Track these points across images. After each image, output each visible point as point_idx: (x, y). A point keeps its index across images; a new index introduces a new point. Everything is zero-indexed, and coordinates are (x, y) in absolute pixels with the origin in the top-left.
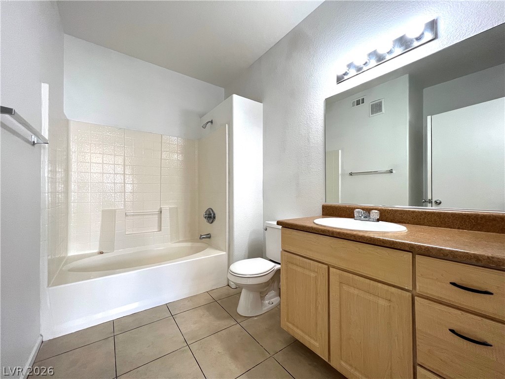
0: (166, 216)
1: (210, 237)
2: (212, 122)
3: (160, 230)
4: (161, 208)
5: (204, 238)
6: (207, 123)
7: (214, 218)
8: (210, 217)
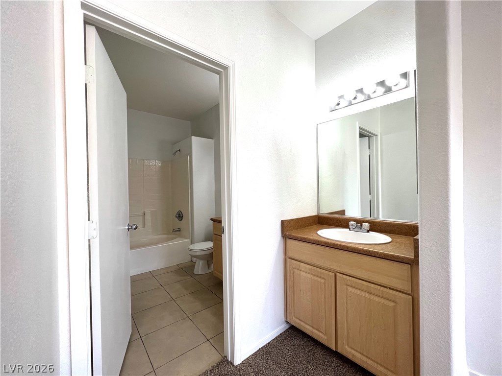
0: (148, 216)
1: (180, 231)
2: (179, 151)
3: (144, 227)
4: (144, 212)
5: (176, 231)
6: (176, 152)
7: (182, 217)
8: (180, 216)
